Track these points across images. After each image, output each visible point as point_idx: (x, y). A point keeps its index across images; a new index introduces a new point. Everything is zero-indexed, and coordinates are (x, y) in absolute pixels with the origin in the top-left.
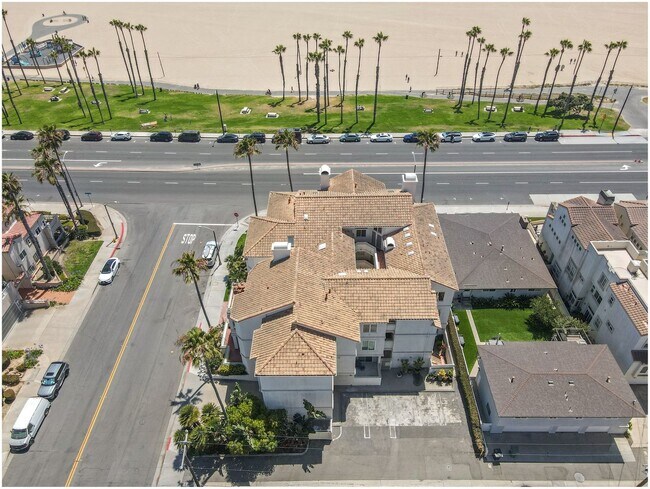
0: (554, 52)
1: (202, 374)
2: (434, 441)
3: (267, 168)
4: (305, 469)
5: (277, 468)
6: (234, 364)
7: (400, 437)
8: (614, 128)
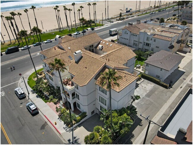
0: (79, 10)
1: (68, 130)
2: (156, 92)
3: (13, 61)
4: (141, 125)
5: (133, 133)
6: (80, 114)
7: (149, 97)
8: (102, 25)
